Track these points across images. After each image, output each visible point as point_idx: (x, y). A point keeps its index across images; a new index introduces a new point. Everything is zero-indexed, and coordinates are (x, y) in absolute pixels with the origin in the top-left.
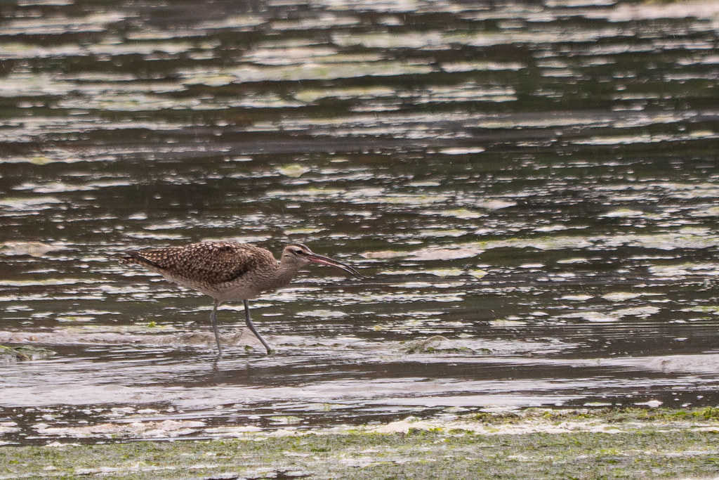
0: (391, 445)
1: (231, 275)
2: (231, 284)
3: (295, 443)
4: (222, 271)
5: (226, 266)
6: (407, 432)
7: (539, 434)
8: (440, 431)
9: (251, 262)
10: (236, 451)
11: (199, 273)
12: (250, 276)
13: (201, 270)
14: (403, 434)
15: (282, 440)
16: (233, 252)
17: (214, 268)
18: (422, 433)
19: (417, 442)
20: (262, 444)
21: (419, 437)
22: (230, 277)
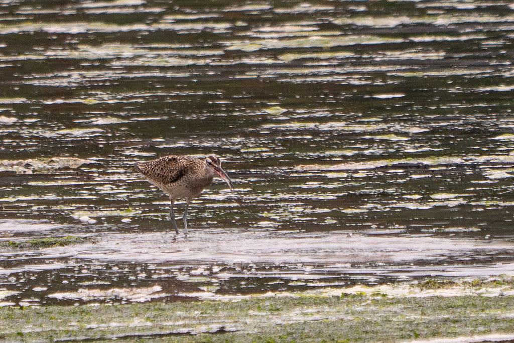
0: (329, 306)
1: (173, 178)
2: (174, 184)
3: (261, 304)
4: (168, 175)
5: (170, 172)
6: (340, 295)
7: (437, 297)
8: (364, 294)
9: (185, 169)
10: (216, 310)
11: (157, 176)
12: (184, 179)
13: (159, 174)
14: (338, 297)
15: (252, 302)
16: (177, 161)
17: (165, 173)
18: (351, 296)
19: (348, 303)
20: (237, 304)
21: (350, 299)
22: (173, 180)
